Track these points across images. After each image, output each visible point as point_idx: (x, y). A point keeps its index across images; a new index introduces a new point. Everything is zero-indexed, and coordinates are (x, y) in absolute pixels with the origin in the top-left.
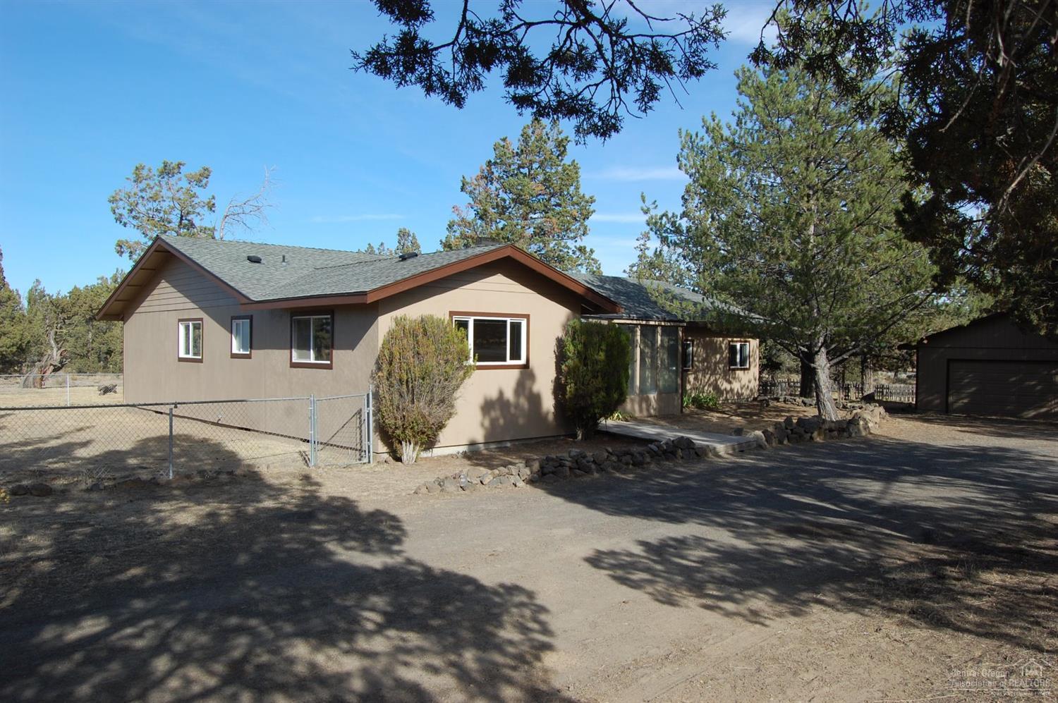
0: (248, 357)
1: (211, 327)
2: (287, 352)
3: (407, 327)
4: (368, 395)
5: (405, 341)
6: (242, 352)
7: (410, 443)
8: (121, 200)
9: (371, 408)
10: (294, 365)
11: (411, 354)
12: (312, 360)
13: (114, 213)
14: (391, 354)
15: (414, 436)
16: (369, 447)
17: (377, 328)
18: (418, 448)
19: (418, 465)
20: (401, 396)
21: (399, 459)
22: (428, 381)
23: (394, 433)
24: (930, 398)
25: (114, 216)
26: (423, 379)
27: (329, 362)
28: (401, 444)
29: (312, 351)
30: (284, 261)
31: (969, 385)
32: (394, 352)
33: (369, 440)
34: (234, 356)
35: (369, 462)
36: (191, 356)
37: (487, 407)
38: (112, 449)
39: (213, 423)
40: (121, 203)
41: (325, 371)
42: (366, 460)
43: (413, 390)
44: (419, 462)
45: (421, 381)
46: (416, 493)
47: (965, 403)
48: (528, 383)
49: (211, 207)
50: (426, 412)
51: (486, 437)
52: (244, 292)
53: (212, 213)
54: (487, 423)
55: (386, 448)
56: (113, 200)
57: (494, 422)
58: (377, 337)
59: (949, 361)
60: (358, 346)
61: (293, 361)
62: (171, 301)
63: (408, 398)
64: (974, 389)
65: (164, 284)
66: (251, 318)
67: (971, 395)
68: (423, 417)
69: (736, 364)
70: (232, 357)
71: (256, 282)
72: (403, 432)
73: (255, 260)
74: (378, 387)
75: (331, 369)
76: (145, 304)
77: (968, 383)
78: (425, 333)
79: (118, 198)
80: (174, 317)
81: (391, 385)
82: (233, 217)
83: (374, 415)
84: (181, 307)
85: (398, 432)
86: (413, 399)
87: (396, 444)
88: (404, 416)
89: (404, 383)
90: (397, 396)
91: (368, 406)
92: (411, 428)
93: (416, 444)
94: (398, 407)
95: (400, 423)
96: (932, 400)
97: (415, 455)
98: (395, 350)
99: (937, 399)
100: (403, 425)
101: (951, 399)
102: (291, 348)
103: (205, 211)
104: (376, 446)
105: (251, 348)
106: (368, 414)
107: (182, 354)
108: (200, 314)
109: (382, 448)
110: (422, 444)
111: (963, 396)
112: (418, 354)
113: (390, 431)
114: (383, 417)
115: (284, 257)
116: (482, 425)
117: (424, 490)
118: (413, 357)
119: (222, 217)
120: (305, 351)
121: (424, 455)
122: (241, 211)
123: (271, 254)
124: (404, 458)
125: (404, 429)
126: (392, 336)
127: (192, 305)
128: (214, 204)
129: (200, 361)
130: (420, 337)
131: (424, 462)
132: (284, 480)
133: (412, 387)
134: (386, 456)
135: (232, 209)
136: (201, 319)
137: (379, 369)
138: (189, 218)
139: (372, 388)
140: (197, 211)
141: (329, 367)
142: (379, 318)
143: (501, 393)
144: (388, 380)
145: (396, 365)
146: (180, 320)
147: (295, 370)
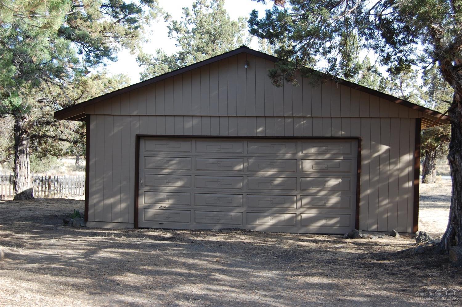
24: (109, 201)
31: (170, 178)
47: (166, 209)
59: (139, 138)
64: (179, 184)
67: (175, 194)
77: (169, 174)
96: (112, 206)
99: (120, 202)
101: (142, 202)
111: (163, 195)
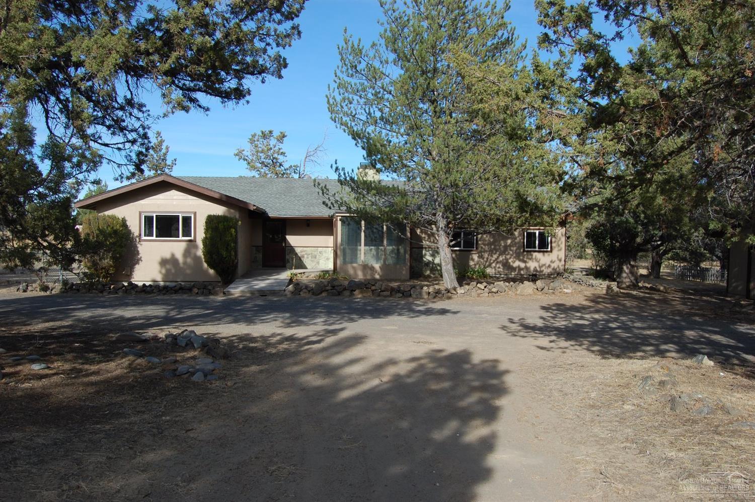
37: (164, 262)
48: (193, 251)
51: (163, 278)
54: (164, 271)
57: (168, 271)
69: (535, 248)
116: (160, 272)
143: (173, 255)
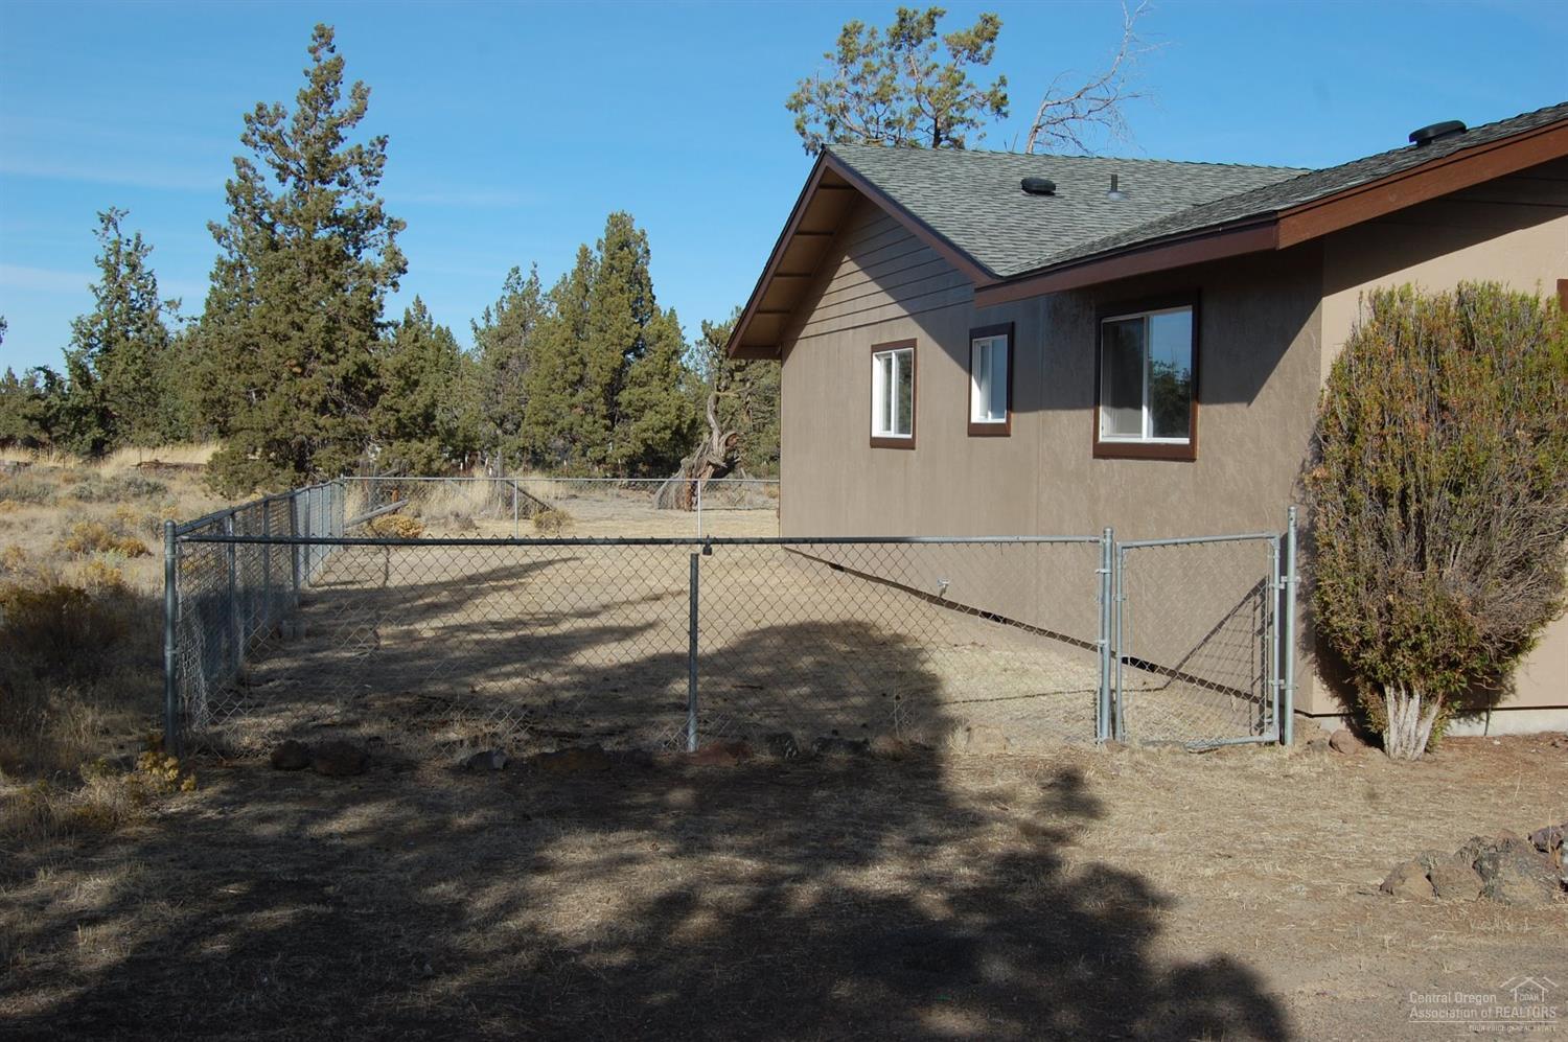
0: (1001, 431)
1: (934, 359)
2: (1088, 414)
3: (1409, 324)
4: (1284, 541)
5: (1399, 367)
6: (990, 419)
7: (1410, 694)
8: (810, 101)
9: (1294, 578)
10: (1104, 452)
11: (1417, 408)
12: (1146, 436)
13: (803, 134)
14: (1355, 410)
15: (1422, 672)
16: (1282, 693)
17: (1318, 332)
18: (1435, 709)
19: (1437, 763)
20: (1383, 542)
21: (1375, 740)
22: (1472, 497)
23: (1356, 657)
25: (802, 140)
26: (1457, 489)
27: (1186, 441)
28: (1382, 694)
29: (1145, 410)
30: (1114, 188)
32: (1364, 401)
33: (1283, 675)
34: (976, 431)
35: (1282, 741)
36: (893, 434)
38: (665, 650)
39: (932, 599)
40: (810, 110)
41: (1176, 465)
42: (1271, 734)
43: (1421, 528)
44: (1441, 753)
45: (1448, 495)
46: (1386, 889)
49: (999, 105)
50: (1462, 598)
52: (981, 258)
53: (1003, 120)
55: (1337, 701)
56: (796, 106)
58: (1317, 359)
60: (1264, 390)
61: (1101, 439)
62: (861, 304)
63: (1404, 551)
65: (848, 266)
66: (1010, 330)
68: (1454, 612)
70: (971, 434)
71: (1023, 236)
72: (1387, 657)
73: (1039, 189)
74: (1313, 513)
75: (1193, 460)
76: (816, 315)
78: (1468, 339)
79: (803, 97)
80: (866, 338)
81: (1351, 508)
82: (1051, 128)
83: (1302, 598)
84: (875, 316)
85: (1370, 656)
86: (1421, 555)
87: (1365, 693)
88: (1389, 607)
89: (1394, 501)
90: (1367, 541)
91: (1284, 571)
92: (1415, 647)
93: (1429, 696)
94: (1371, 580)
95: (1375, 627)
97: (1424, 732)
98: (1367, 395)
100: (1387, 635)
102: (1097, 404)
103: (986, 116)
104: (1303, 691)
105: (1010, 408)
106: (1283, 594)
107: (878, 431)
108: (912, 330)
109: (1323, 700)
110: (1450, 697)
112: (1443, 408)
113: (1347, 651)
114: (1325, 606)
115: (1114, 179)
117: (1417, 884)
118: (1426, 418)
119: (1030, 130)
120: (1128, 412)
121: (1459, 728)
122: (1068, 112)
123: (1090, 176)
124: (1391, 738)
125: (1391, 648)
126: (1360, 352)
127: (897, 310)
128: (1004, 98)
129: (909, 445)
130: (1449, 355)
131: (1457, 752)
132: (998, 784)
133: (1419, 514)
134: (1337, 726)
135: (1049, 111)
136: (912, 343)
137: (1320, 458)
138: (953, 135)
139: (1297, 516)
140: (968, 115)
141: (1186, 455)
142: (1324, 299)
144: (1342, 491)
145: (1368, 442)
146: (875, 348)
147: (1104, 464)
